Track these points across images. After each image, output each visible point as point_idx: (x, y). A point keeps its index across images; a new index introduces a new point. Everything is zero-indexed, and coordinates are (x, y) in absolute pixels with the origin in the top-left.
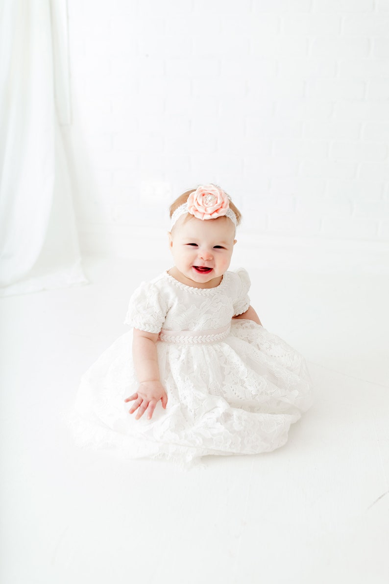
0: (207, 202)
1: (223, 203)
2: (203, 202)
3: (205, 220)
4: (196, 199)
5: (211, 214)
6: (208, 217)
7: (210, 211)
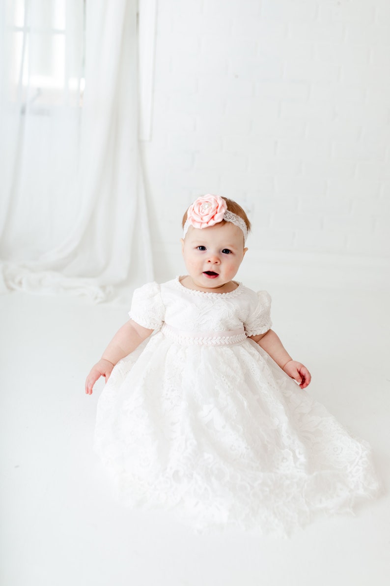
0: (203, 210)
1: (217, 207)
2: (199, 211)
3: (203, 229)
4: (193, 210)
5: (207, 223)
6: (205, 225)
7: (206, 219)
